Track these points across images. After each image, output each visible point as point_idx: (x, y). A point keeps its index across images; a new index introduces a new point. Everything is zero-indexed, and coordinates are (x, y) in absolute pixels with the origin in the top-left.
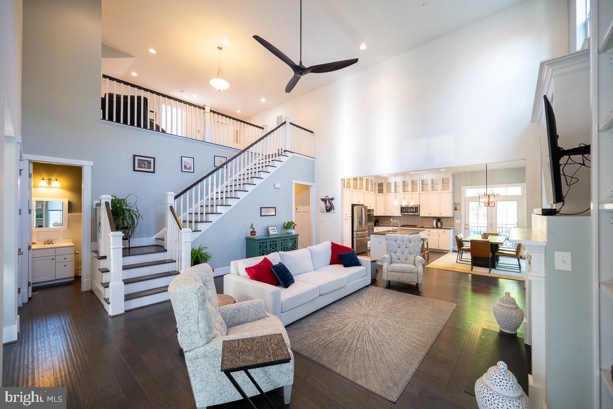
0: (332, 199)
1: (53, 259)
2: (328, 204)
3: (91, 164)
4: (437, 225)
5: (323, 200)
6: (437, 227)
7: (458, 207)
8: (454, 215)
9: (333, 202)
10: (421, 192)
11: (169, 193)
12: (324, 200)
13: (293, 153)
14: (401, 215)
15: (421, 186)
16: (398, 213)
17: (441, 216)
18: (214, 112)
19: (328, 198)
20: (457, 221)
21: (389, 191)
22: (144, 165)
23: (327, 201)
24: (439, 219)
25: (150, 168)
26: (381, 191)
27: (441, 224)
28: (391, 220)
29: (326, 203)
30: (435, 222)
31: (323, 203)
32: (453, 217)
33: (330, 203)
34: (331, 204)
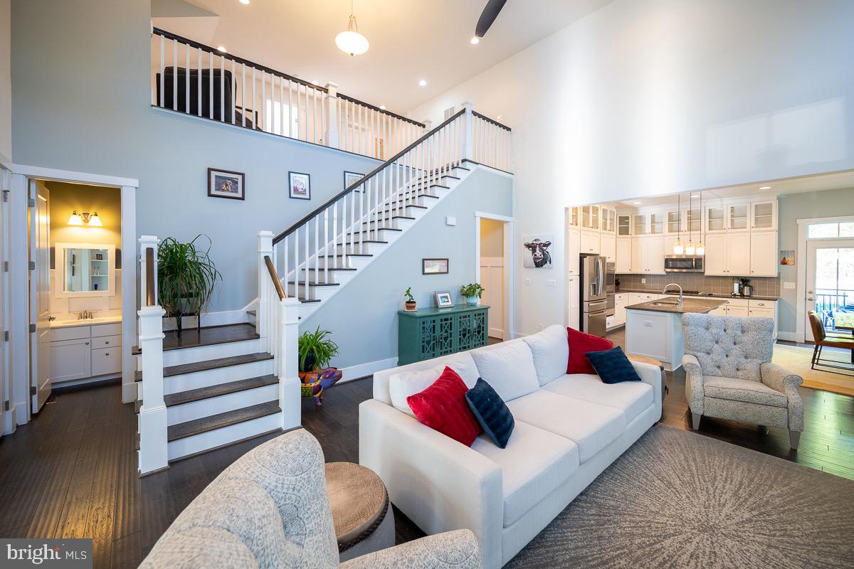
0: (547, 245)
1: (87, 344)
2: (538, 253)
3: (135, 183)
4: (741, 291)
5: (528, 246)
6: (742, 296)
7: (789, 259)
8: (779, 273)
9: (549, 249)
10: (707, 231)
11: (263, 233)
12: (532, 247)
13: (477, 164)
14: (664, 273)
15: (707, 220)
16: (659, 269)
17: (752, 275)
18: (344, 97)
19: (539, 243)
20: (786, 286)
21: (639, 230)
22: (227, 185)
23: (538, 248)
24: (745, 281)
25: (237, 192)
26: (624, 231)
27: (752, 289)
28: (644, 281)
29: (534, 251)
30: (736, 286)
31: (529, 252)
32: (778, 278)
33: (543, 251)
34: (544, 254)
